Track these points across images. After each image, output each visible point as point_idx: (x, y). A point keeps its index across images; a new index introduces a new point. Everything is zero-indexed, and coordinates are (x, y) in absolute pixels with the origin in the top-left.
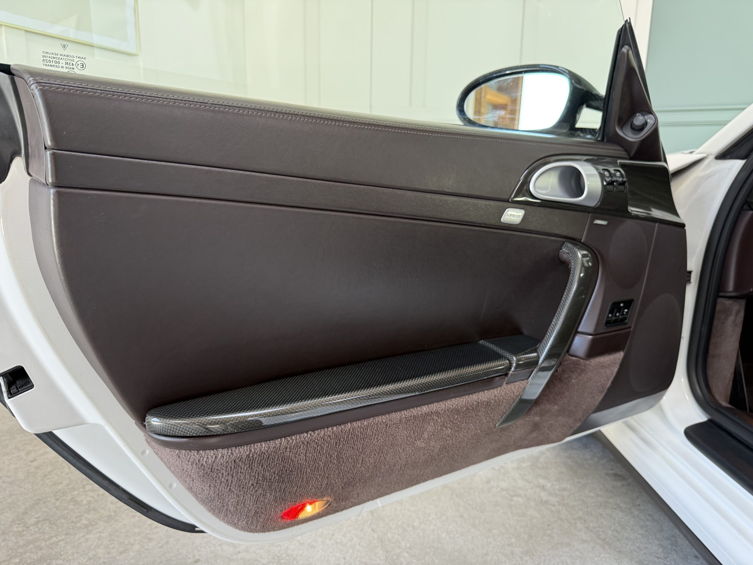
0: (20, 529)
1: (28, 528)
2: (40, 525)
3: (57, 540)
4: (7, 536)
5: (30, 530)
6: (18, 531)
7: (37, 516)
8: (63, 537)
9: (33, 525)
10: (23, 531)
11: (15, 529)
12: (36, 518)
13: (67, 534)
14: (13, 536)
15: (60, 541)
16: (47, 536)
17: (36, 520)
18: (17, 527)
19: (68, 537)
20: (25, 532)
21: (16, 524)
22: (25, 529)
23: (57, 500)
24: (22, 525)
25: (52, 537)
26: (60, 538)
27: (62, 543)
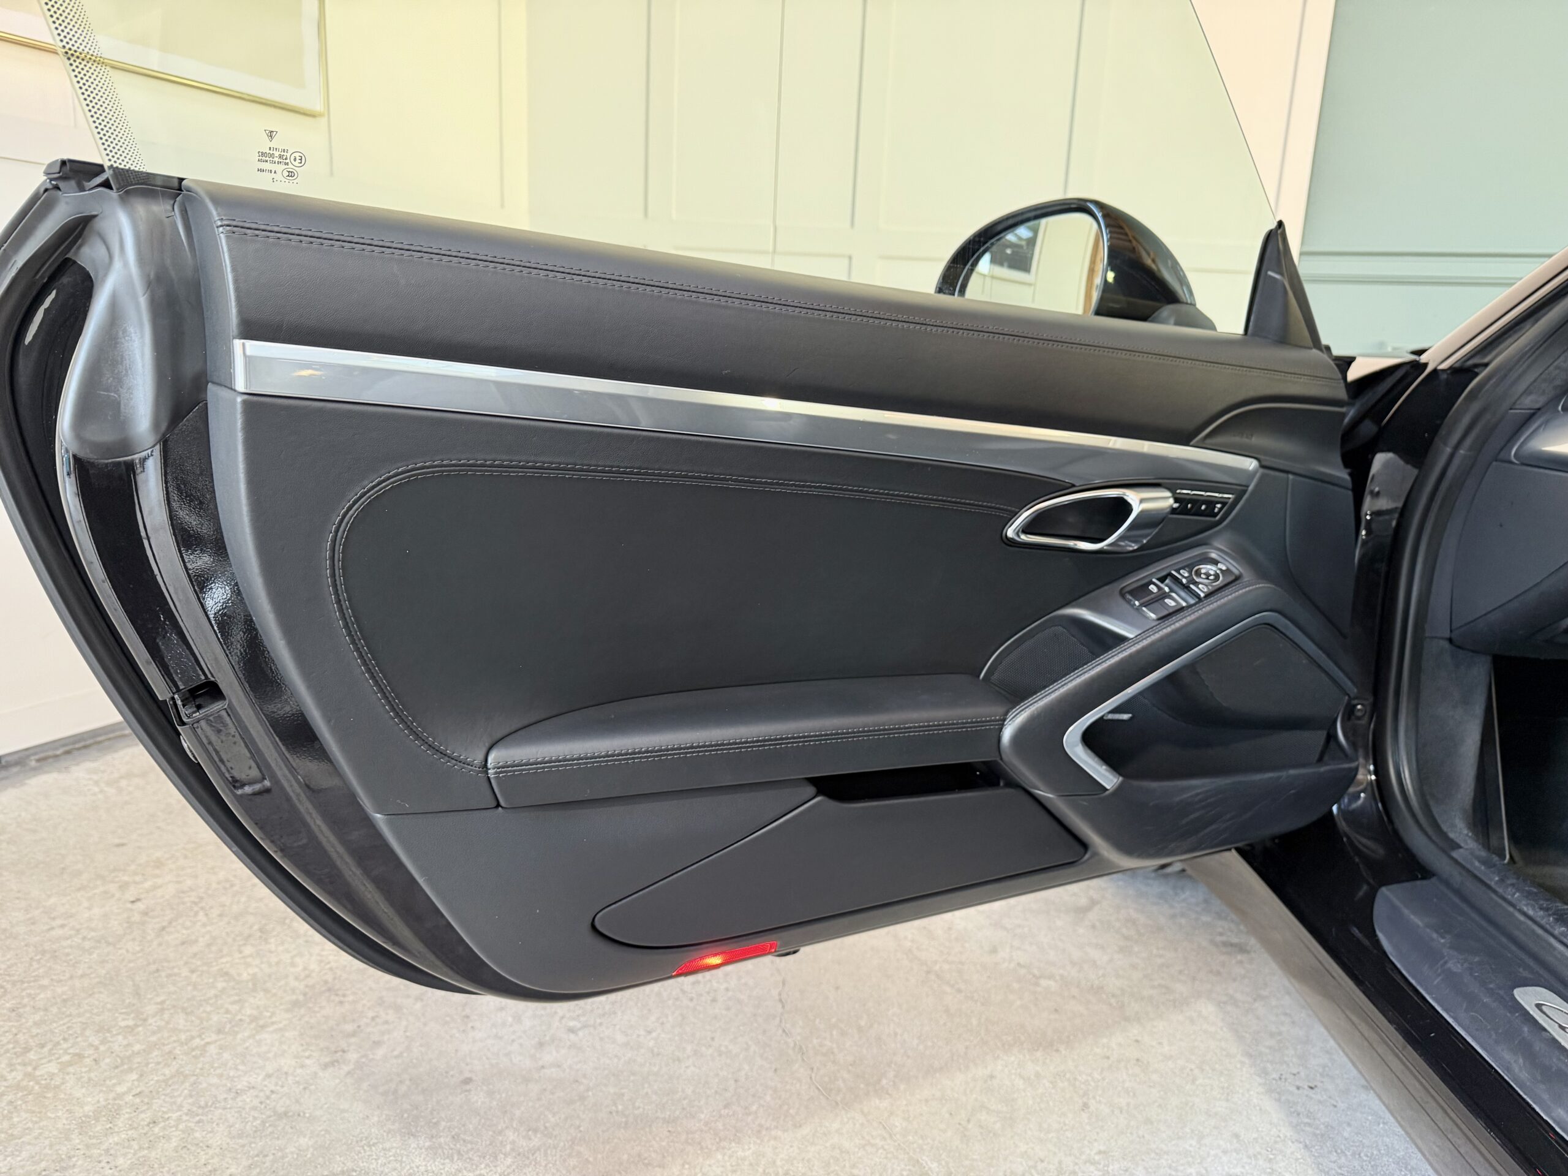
0: (131, 1023)
1: (145, 1020)
2: (166, 1016)
3: (203, 1043)
4: (108, 1035)
5: (150, 1025)
6: (128, 1027)
7: (159, 999)
8: (214, 1037)
9: (154, 1016)
10: (136, 1026)
11: (123, 1024)
12: (157, 1004)
13: (219, 1031)
14: (118, 1034)
15: (208, 1043)
16: (183, 1037)
17: (159, 1006)
18: (124, 1020)
19: (221, 1036)
20: (140, 1029)
21: (121, 1013)
22: (140, 1023)
23: (193, 972)
24: (132, 1015)
25: (193, 1038)
26: (208, 1040)
27: (213, 1049)
